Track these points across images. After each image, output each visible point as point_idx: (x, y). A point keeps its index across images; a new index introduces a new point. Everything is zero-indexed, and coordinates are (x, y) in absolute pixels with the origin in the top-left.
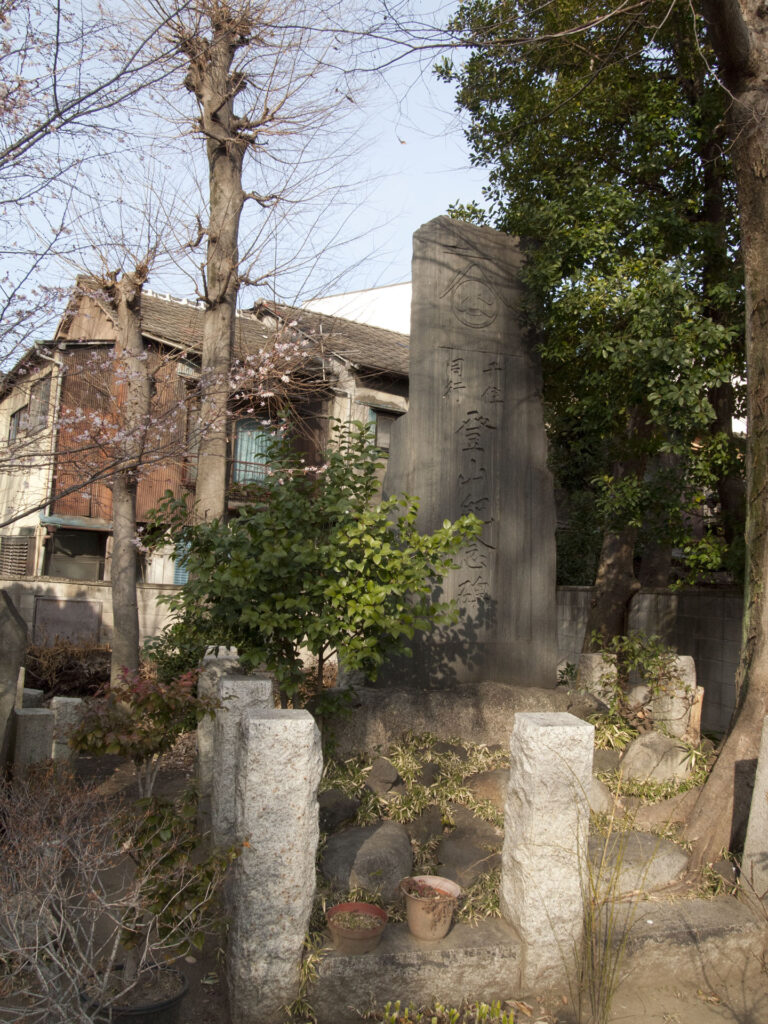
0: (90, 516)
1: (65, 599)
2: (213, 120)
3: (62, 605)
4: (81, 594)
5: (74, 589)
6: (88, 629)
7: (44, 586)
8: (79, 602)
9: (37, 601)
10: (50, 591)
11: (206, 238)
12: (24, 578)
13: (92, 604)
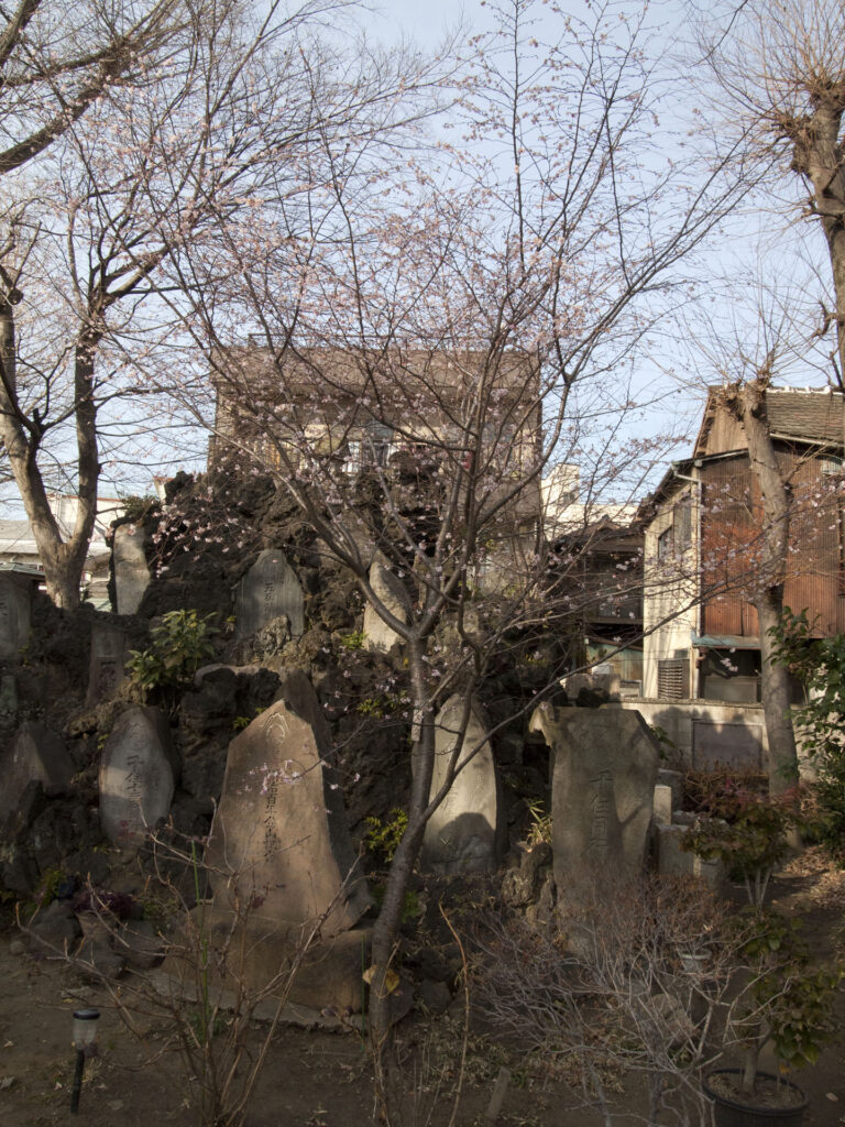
0: (742, 635)
1: (722, 722)
2: (825, 197)
3: (719, 729)
4: (738, 717)
5: (731, 711)
6: (749, 754)
7: (700, 709)
8: (736, 726)
9: (694, 725)
10: (706, 714)
11: (834, 322)
12: (680, 701)
13: (751, 728)
